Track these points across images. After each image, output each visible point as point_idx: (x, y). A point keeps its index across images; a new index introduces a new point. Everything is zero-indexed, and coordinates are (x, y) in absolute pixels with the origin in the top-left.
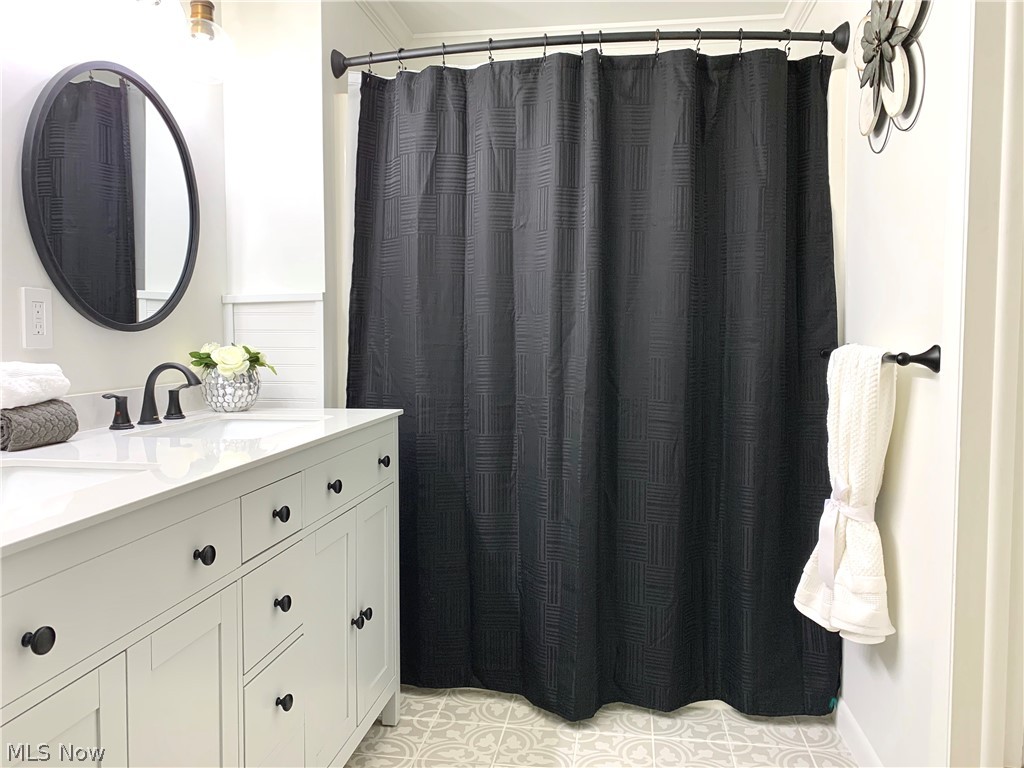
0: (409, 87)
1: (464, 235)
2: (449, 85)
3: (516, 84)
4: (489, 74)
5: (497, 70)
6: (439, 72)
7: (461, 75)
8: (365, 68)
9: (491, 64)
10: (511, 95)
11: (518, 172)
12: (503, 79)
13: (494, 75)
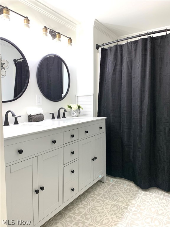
0: (111, 50)
1: (121, 80)
2: (119, 48)
3: (133, 46)
4: (127, 45)
5: (128, 44)
6: (116, 46)
7: (121, 46)
8: (102, 47)
9: (127, 43)
10: (132, 49)
11: (133, 66)
12: (130, 45)
13: (128, 45)
